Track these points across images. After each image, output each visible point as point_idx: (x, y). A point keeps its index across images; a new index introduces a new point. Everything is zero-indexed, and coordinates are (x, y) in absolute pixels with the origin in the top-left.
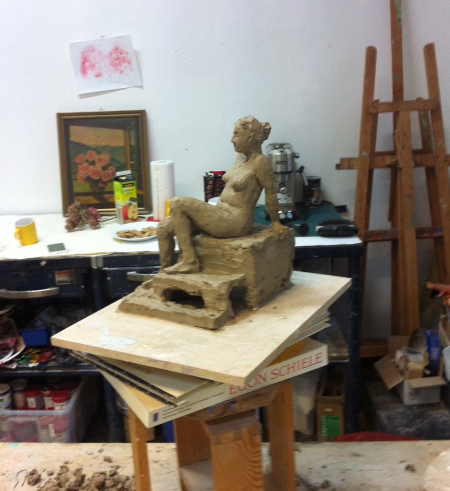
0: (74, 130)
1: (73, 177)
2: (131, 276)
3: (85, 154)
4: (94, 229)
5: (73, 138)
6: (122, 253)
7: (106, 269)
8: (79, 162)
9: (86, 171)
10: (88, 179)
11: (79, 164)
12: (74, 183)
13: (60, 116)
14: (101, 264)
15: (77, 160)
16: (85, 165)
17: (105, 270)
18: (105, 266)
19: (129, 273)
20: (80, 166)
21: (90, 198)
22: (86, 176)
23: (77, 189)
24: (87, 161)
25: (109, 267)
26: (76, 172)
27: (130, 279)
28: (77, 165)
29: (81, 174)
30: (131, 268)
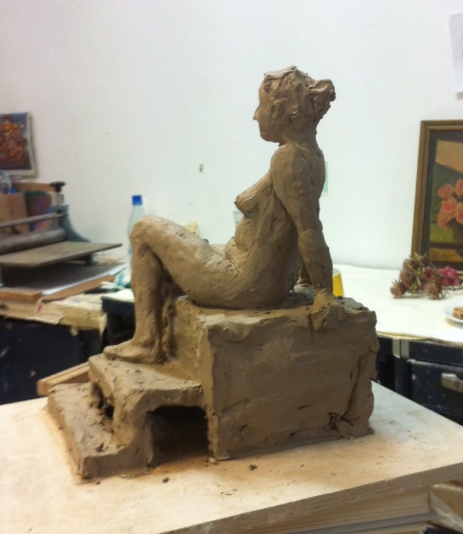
0: (443, 147)
1: (432, 218)
2: (449, 380)
3: (454, 185)
4: (434, 299)
5: (439, 160)
6: (440, 341)
7: (413, 361)
8: (442, 196)
9: (451, 211)
10: (453, 223)
11: (443, 199)
12: (432, 227)
13: (425, 124)
14: (406, 353)
15: (441, 193)
16: (451, 200)
17: (410, 364)
18: (412, 356)
19: (444, 375)
20: (443, 203)
21: (452, 252)
22: (449, 219)
23: (434, 236)
24: (455, 195)
25: (418, 360)
26: (438, 211)
27: (445, 384)
28: (440, 199)
29: (444, 214)
30: (450, 368)
